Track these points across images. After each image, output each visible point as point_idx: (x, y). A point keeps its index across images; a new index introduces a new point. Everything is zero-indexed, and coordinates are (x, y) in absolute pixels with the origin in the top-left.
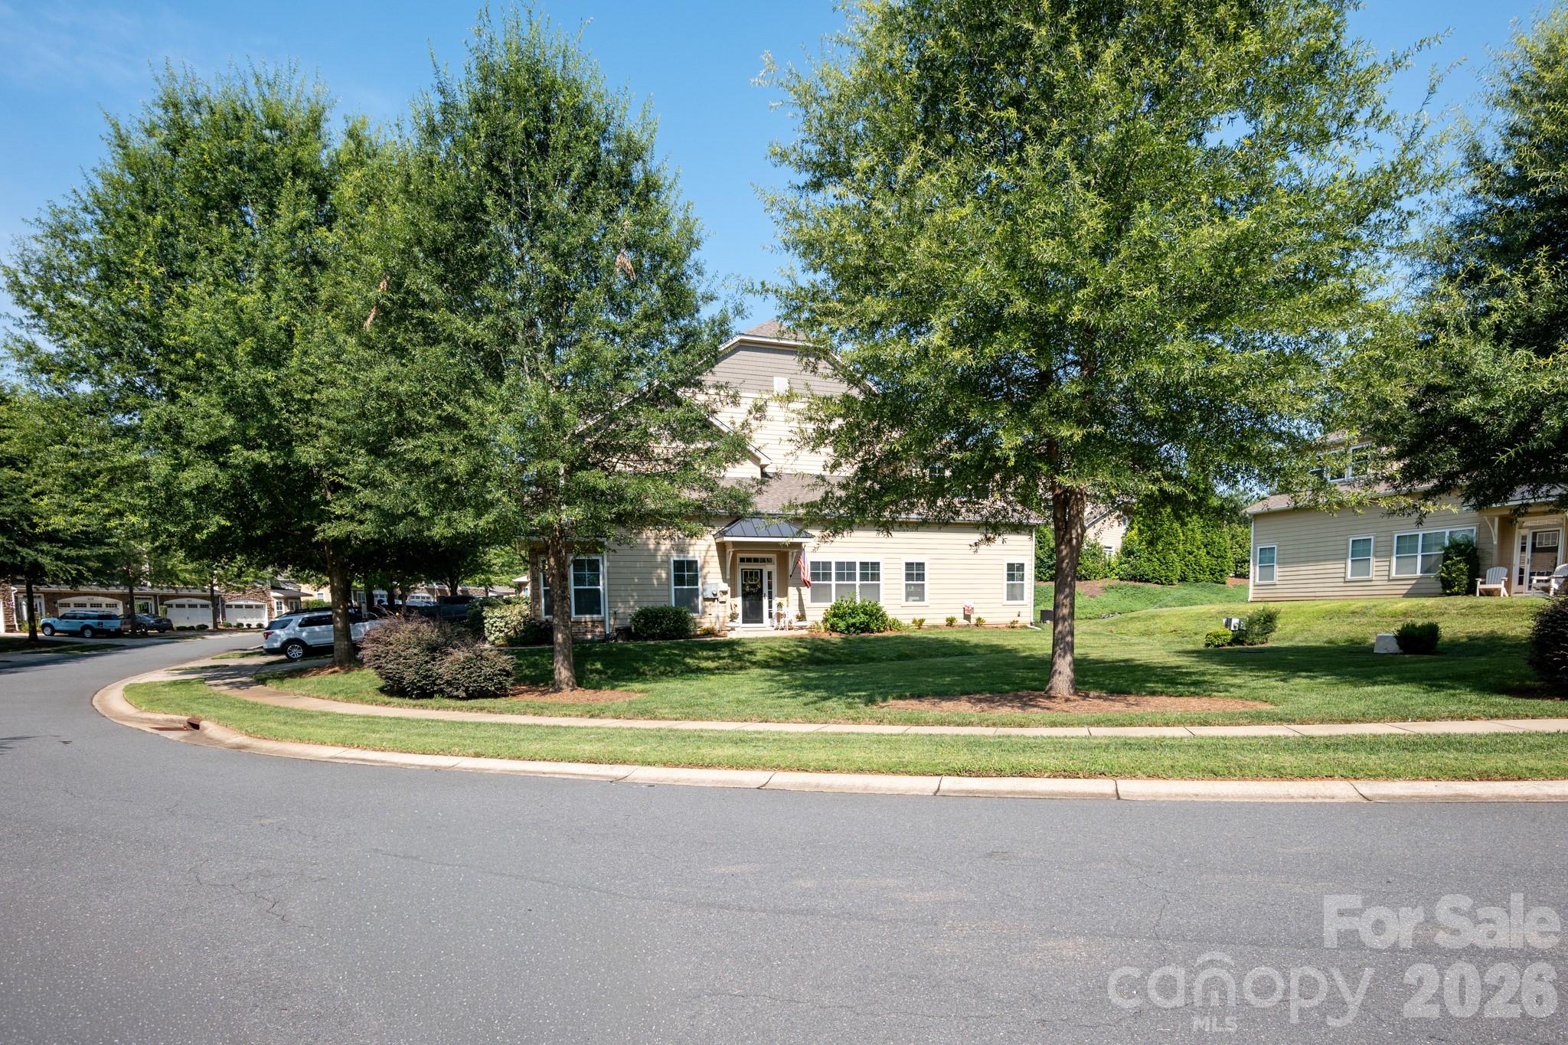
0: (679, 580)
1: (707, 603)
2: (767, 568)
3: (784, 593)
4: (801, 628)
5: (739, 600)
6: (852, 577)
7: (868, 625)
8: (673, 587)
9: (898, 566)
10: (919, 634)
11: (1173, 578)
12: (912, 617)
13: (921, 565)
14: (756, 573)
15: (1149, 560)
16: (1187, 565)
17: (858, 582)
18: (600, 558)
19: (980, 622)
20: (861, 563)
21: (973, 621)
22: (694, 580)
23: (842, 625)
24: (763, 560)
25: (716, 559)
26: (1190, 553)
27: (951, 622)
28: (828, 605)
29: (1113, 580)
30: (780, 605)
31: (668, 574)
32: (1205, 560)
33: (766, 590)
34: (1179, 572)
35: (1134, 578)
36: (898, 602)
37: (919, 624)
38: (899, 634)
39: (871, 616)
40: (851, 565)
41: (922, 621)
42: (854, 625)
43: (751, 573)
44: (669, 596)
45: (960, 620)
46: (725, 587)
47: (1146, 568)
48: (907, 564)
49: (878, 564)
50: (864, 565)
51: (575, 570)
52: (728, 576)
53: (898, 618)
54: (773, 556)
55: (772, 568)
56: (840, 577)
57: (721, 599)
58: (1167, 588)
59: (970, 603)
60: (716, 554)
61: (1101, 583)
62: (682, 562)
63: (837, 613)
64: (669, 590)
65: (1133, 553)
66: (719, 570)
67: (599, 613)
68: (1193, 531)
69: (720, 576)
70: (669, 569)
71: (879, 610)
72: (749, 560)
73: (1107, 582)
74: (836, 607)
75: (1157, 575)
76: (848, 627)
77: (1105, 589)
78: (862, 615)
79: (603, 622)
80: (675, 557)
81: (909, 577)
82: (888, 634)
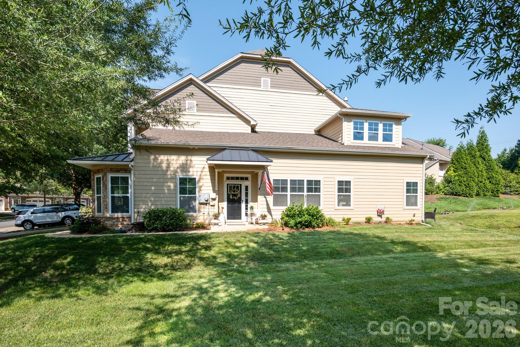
0: (183, 191)
1: (202, 206)
2: (244, 184)
3: (255, 200)
4: (264, 224)
5: (225, 205)
6: (301, 190)
7: (310, 222)
8: (179, 195)
9: (333, 183)
10: (347, 229)
11: (473, 194)
12: (342, 216)
13: (348, 183)
14: (238, 187)
15: (460, 185)
16: (480, 188)
17: (305, 193)
18: (129, 176)
19: (388, 221)
20: (308, 181)
21: (384, 219)
22: (193, 191)
23: (292, 222)
24: (242, 179)
25: (209, 177)
26: (481, 182)
27: (369, 221)
28: (284, 208)
29: (441, 195)
30: (252, 208)
31: (175, 186)
32: (489, 186)
33: (243, 198)
34: (476, 191)
35: (452, 194)
36: (333, 206)
37: (347, 221)
38: (332, 229)
39: (313, 216)
40: (301, 182)
41: (349, 219)
42: (300, 223)
43: (234, 187)
44: (176, 201)
45: (376, 219)
46: (214, 195)
47: (459, 189)
48: (339, 182)
49: (319, 181)
50: (309, 182)
51: (112, 184)
52: (217, 188)
53: (333, 217)
54: (249, 176)
55: (248, 183)
56: (293, 189)
57: (211, 204)
58: (471, 199)
59: (381, 207)
60: (208, 173)
61: (435, 196)
62: (185, 179)
63: (290, 214)
64: (176, 197)
65: (451, 182)
66: (210, 184)
67: (128, 211)
68: (481, 171)
69: (211, 188)
70: (176, 183)
71: (318, 212)
72: (233, 178)
73: (438, 196)
74: (289, 210)
75: (464, 192)
76: (296, 225)
77: (439, 199)
78: (306, 216)
79: (130, 218)
80: (180, 175)
81: (340, 190)
82: (325, 229)
